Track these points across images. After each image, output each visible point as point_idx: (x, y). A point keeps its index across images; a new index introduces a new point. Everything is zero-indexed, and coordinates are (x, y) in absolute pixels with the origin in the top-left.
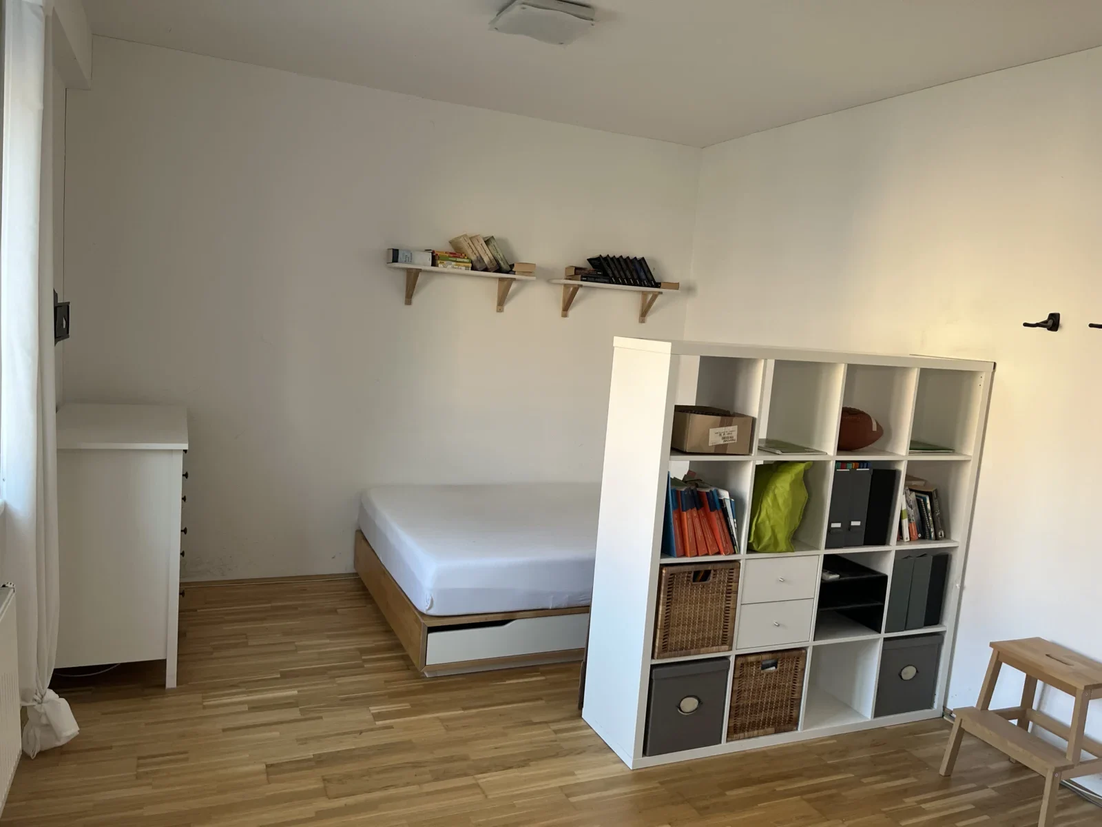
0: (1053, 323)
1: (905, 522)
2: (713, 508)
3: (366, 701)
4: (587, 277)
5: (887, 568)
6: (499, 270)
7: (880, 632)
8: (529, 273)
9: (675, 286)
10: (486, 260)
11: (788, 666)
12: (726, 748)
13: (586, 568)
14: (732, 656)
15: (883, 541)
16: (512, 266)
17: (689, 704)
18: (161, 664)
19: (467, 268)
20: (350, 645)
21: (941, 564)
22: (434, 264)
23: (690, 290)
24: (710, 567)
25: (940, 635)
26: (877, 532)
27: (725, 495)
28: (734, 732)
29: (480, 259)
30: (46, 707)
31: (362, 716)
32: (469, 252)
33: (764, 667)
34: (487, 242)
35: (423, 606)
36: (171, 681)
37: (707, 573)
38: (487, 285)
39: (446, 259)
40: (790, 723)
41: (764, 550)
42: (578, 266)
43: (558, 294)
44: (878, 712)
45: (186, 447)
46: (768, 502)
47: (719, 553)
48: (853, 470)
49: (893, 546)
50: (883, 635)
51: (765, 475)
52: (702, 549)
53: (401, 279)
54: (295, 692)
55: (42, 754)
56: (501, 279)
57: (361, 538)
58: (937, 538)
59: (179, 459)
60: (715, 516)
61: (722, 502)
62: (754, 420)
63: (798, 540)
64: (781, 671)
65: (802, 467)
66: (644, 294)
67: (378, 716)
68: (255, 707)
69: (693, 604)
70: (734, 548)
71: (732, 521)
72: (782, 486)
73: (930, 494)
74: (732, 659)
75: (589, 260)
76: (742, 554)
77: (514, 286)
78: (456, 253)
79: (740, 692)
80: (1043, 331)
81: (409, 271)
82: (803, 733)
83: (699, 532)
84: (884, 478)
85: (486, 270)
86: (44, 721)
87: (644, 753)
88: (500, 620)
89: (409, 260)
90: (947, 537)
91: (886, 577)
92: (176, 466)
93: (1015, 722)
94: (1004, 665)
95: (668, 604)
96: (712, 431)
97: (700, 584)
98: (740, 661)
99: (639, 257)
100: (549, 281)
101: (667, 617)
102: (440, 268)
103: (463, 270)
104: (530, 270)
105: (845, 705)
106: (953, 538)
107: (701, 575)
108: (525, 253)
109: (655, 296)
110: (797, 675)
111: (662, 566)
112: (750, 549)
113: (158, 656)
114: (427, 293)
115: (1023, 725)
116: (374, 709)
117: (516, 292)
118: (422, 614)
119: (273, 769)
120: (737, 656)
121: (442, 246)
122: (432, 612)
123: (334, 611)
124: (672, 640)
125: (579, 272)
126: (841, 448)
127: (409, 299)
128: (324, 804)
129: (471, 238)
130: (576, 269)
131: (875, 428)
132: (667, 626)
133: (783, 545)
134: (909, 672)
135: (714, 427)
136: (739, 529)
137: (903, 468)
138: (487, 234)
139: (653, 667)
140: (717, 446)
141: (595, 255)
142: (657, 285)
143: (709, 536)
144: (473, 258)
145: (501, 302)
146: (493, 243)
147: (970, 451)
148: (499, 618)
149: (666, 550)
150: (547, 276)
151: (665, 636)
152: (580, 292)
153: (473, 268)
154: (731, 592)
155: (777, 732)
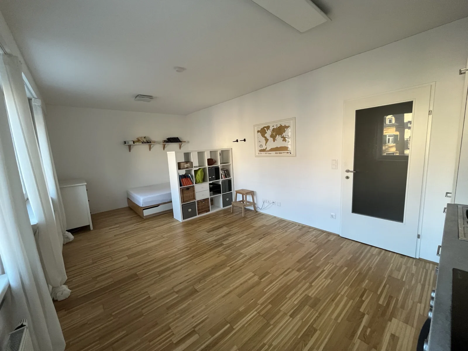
0: (237, 141)
1: (222, 176)
2: (188, 178)
3: (133, 224)
4: (167, 142)
5: (221, 183)
6: (148, 143)
7: (221, 193)
8: (155, 143)
9: (185, 142)
10: (145, 141)
11: (206, 201)
12: (198, 216)
13: (170, 194)
14: (196, 201)
15: (219, 179)
16: (151, 142)
17: (190, 210)
18: (89, 226)
19: (141, 143)
20: (128, 217)
21: (230, 182)
22: (134, 143)
23: (188, 142)
24: (189, 187)
25: (232, 193)
26: (218, 178)
27: (190, 175)
28: (199, 213)
29: (144, 141)
30: (66, 234)
31: (133, 226)
32: (141, 140)
33: (202, 202)
34: (145, 138)
35: (141, 206)
36: (92, 228)
37: (189, 188)
38: (146, 146)
39: (136, 142)
40: (209, 211)
41: (198, 183)
42: (165, 140)
43: (162, 146)
44: (223, 207)
45: (86, 184)
46: (197, 175)
47: (190, 185)
48: (211, 168)
49: (221, 180)
50: (222, 194)
51: (196, 172)
52: (187, 184)
53: (128, 147)
54: (118, 225)
55: (66, 244)
56: (149, 145)
57: (128, 199)
58: (228, 177)
59: (85, 187)
60: (189, 179)
61: (189, 176)
62: (192, 162)
63: (204, 180)
64: (205, 202)
65: (202, 169)
66: (180, 144)
67: (135, 225)
68: (110, 229)
69: (188, 194)
70: (193, 184)
71: (192, 179)
72: (199, 173)
73: (226, 170)
74: (196, 202)
75: (167, 139)
76: (195, 184)
77: (152, 146)
78: (138, 141)
79: (198, 207)
80: (236, 142)
81: (129, 145)
82: (211, 212)
83: (186, 182)
84: (217, 169)
85: (145, 143)
86: (66, 237)
87: (183, 219)
88: (157, 206)
89: (128, 143)
90: (230, 177)
91: (220, 185)
92: (84, 188)
93: (242, 202)
94: (238, 194)
95: (183, 194)
96: (185, 165)
97: (188, 190)
98: (198, 202)
99: (177, 137)
100: (159, 144)
101: (183, 196)
102: (135, 144)
103: (140, 144)
104: (154, 142)
105: (219, 207)
106: (231, 177)
107: (188, 189)
108: (153, 139)
109: (181, 144)
110: (208, 202)
111: (180, 188)
112: (196, 183)
113: (88, 224)
114: (134, 149)
115: (243, 202)
116: (134, 225)
117: (153, 146)
118: (141, 207)
119: (115, 236)
120: (197, 201)
121: (135, 140)
122: (143, 206)
123: (125, 213)
124: (185, 200)
125: (165, 141)
126: (209, 165)
127: (130, 150)
128: (126, 237)
129: (141, 137)
130: (164, 141)
131: (214, 161)
132: (183, 198)
133: (201, 182)
134: (228, 199)
135: (185, 164)
136: (193, 180)
137: (220, 167)
138: (144, 136)
139: (182, 205)
140: (186, 167)
141: (168, 138)
142: (181, 142)
143: (188, 182)
144: (142, 141)
145: (150, 149)
146: (146, 138)
147: (231, 163)
148: (157, 205)
149: (181, 185)
150: (159, 143)
151: (183, 200)
152: (166, 145)
153: (142, 143)
154: (194, 191)
155: (206, 212)
